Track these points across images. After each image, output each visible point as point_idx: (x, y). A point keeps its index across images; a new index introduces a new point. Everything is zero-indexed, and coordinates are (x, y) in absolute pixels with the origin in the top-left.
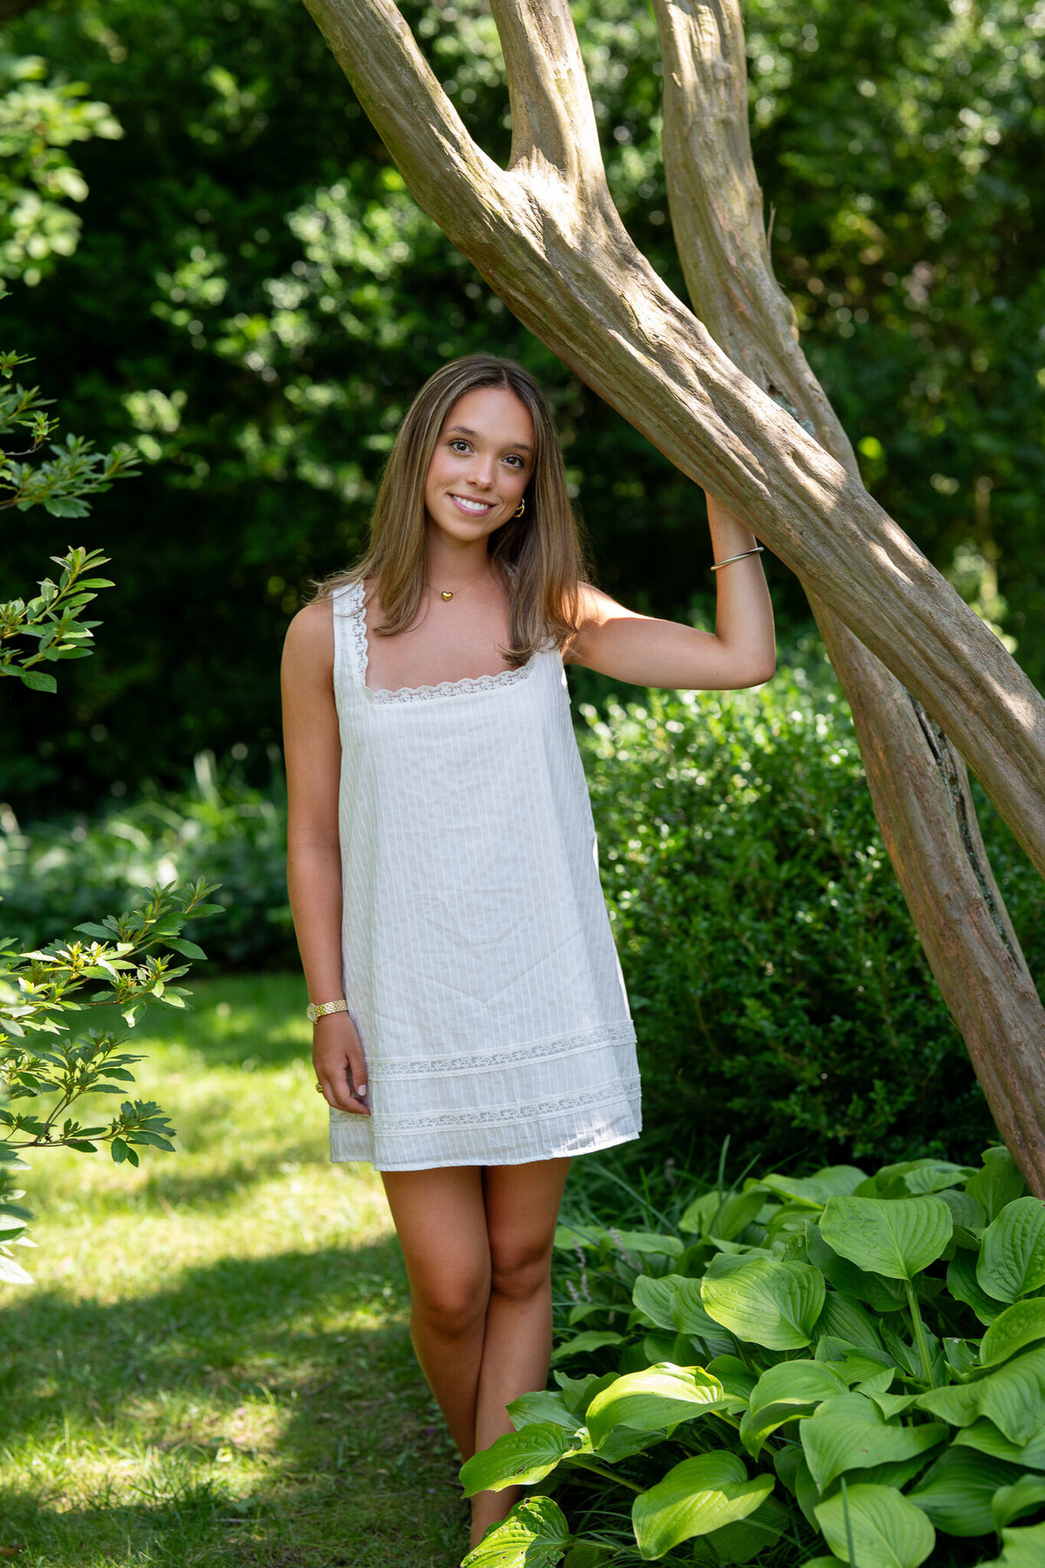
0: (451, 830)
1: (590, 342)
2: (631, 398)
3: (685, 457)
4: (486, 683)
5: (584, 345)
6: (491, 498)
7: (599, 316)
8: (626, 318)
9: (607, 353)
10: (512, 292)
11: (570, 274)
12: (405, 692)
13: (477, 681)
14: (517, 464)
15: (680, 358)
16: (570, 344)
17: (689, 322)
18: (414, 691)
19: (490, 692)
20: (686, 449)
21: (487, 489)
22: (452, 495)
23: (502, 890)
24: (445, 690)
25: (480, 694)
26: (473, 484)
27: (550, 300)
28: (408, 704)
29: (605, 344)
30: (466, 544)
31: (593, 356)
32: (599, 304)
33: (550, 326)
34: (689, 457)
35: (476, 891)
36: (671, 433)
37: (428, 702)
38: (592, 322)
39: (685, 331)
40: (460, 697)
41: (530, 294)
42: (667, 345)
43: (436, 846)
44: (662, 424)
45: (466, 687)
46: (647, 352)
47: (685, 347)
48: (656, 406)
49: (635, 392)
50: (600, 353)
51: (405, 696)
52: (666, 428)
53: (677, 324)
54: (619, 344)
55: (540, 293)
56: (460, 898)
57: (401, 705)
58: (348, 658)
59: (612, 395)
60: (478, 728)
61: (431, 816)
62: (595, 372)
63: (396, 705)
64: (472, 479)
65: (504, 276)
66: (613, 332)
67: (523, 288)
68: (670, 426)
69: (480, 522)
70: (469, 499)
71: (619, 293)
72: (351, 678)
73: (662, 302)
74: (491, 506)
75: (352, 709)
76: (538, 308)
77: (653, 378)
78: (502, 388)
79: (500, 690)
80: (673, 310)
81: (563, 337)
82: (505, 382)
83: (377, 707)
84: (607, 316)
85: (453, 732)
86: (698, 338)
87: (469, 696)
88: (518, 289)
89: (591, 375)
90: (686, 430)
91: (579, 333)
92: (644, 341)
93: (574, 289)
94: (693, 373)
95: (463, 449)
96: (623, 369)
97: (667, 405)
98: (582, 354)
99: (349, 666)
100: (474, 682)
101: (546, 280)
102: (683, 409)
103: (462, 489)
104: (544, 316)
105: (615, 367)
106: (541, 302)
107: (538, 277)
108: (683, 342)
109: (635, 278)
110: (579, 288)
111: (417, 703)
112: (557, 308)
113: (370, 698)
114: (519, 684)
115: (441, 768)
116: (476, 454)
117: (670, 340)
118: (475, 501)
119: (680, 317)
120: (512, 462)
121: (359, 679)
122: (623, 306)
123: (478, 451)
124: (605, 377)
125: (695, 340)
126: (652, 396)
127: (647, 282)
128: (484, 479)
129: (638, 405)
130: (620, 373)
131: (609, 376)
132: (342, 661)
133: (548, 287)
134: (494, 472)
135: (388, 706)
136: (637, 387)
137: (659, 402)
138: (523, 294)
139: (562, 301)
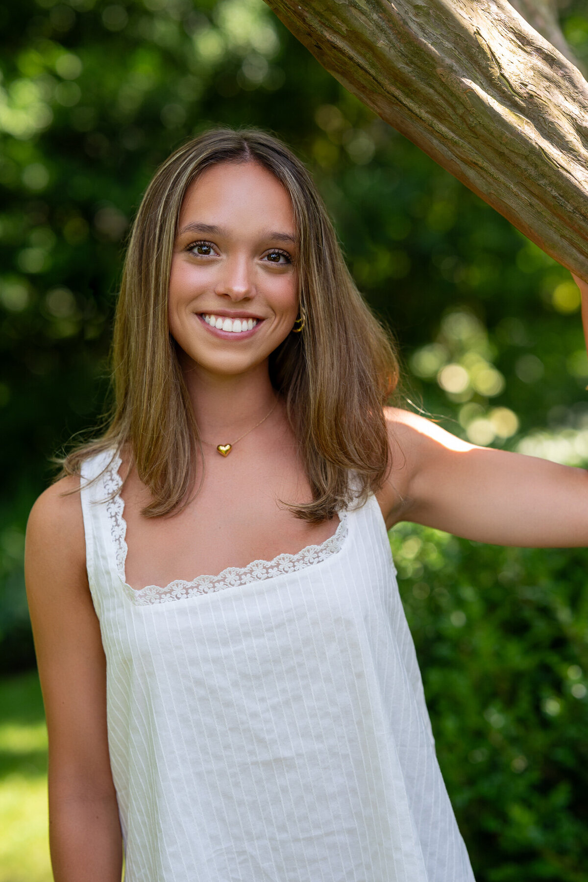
0: (255, 763)
1: (436, 97)
2: (492, 170)
3: (565, 243)
4: (285, 564)
5: (427, 102)
6: (255, 309)
7: (448, 61)
8: (484, 63)
9: (461, 111)
10: (328, 35)
11: (407, 7)
12: (178, 585)
13: (273, 563)
14: (282, 260)
15: (556, 112)
16: (407, 102)
17: (561, 66)
18: (190, 584)
19: (291, 575)
20: (567, 232)
21: (246, 299)
22: (201, 315)
23: (328, 834)
24: (231, 578)
25: (278, 579)
26: (225, 296)
27: (381, 43)
28: (184, 602)
29: (458, 99)
30: (235, 377)
31: (439, 115)
32: (447, 45)
33: (381, 78)
34: (573, 244)
35: (296, 840)
36: (547, 214)
37: (211, 596)
38: (439, 70)
39: (557, 77)
40: (252, 585)
41: (355, 37)
42: (539, 97)
43: (237, 784)
44: (535, 201)
45: (258, 571)
46: (514, 106)
47: (558, 98)
48: (529, 177)
49: (497, 161)
50: (450, 111)
51: (178, 591)
52: (540, 207)
53: (547, 69)
54: (478, 98)
55: (367, 35)
56: (275, 849)
57: (174, 604)
58: (102, 547)
59: (463, 167)
60: (278, 626)
61: (227, 747)
62: (443, 138)
63: (168, 604)
64: (221, 289)
65: (318, 14)
66: (468, 82)
67: (344, 28)
68: (545, 203)
69: (245, 347)
70: (222, 315)
71: (472, 30)
72: (108, 573)
73: (523, 41)
74: (259, 320)
75: (111, 614)
76: (364, 56)
77: (524, 140)
78: (245, 161)
79: (305, 571)
80: (539, 50)
81: (397, 93)
82: (247, 154)
83: (143, 609)
84: (458, 61)
85: (247, 634)
86: (575, 87)
87: (263, 584)
88: (336, 32)
89: (435, 142)
90: (569, 208)
91: (421, 86)
92: (510, 92)
93: (414, 27)
94: (573, 131)
95: (207, 252)
96: (483, 131)
97: (543, 175)
98: (424, 114)
99: (104, 558)
100: (269, 564)
101: (375, 16)
102: (568, 180)
103: (211, 304)
104: (373, 65)
105: (471, 129)
106: (369, 47)
107: (363, 13)
108: (556, 92)
109: (487, 11)
110: (419, 25)
111: (196, 599)
112: (392, 55)
113: (132, 597)
114: (330, 560)
115: (235, 684)
116: (224, 256)
117: (539, 88)
118: (234, 317)
119: (550, 60)
120: (274, 260)
121: (118, 573)
122: (479, 47)
123: (226, 251)
124: (455, 143)
125: (572, 90)
126: (523, 164)
127: (503, 16)
128: (239, 288)
129: (502, 178)
130: (477, 136)
131: (461, 142)
132: (96, 552)
133: (378, 26)
134: (250, 276)
135: (157, 607)
136: (501, 154)
137: (532, 171)
138: (344, 37)
139: (398, 44)
